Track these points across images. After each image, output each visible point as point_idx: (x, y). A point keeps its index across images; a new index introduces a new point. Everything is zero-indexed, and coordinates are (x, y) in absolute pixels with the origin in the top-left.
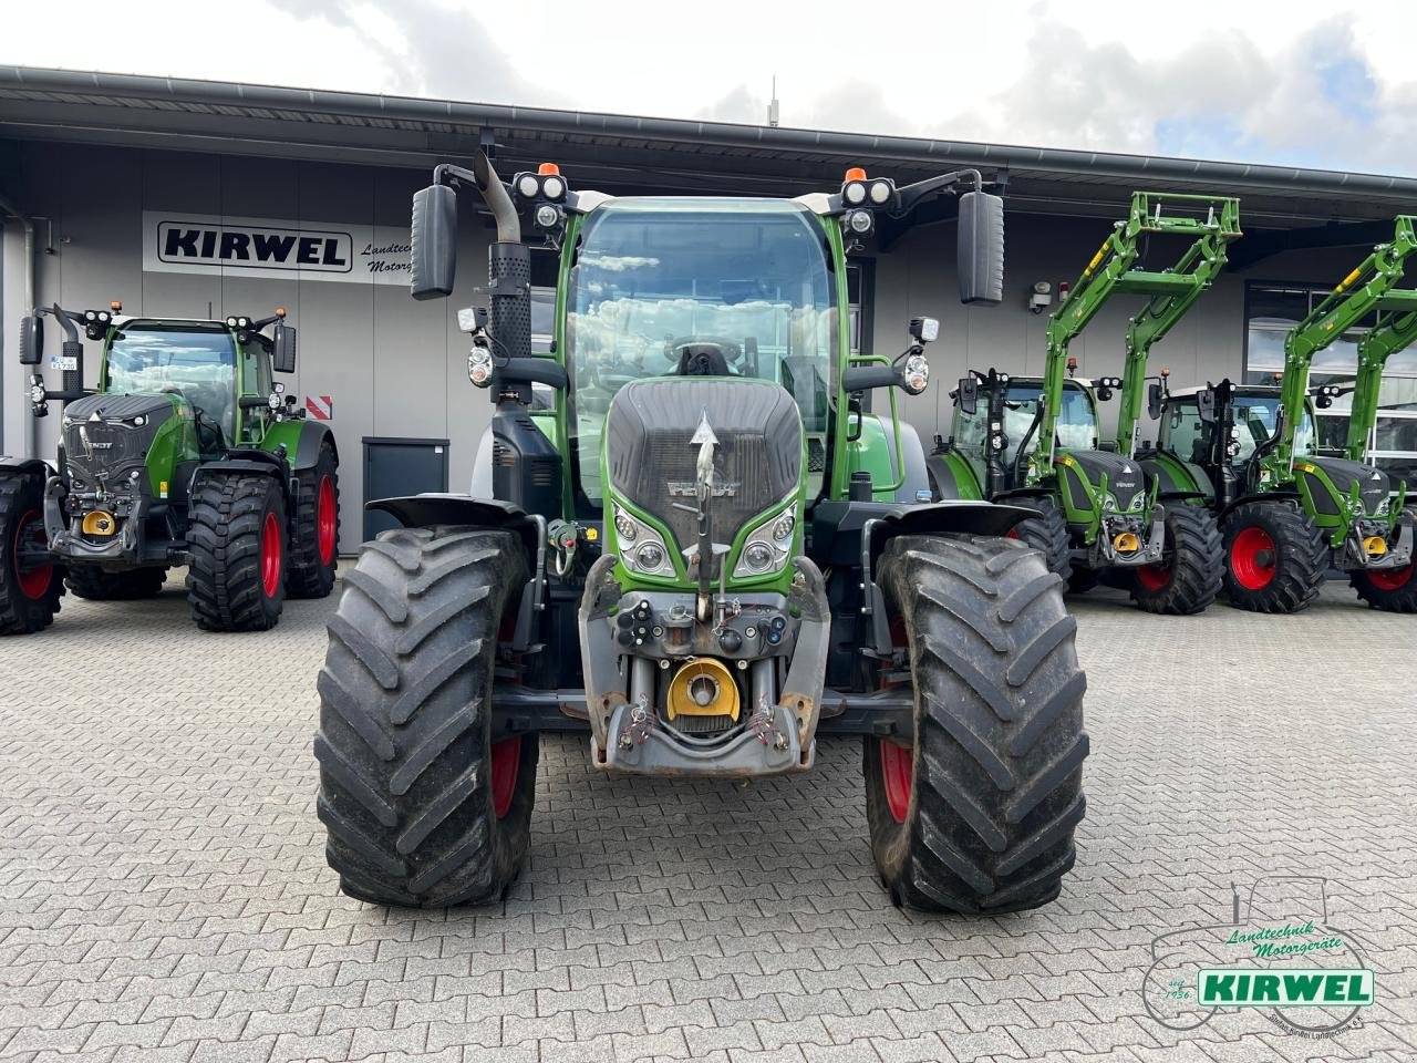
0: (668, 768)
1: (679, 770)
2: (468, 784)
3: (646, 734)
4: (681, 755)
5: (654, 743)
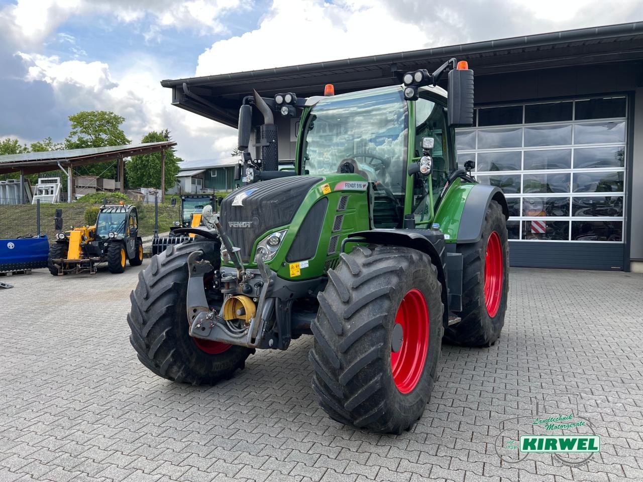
0: (223, 340)
1: (227, 341)
2: (163, 336)
3: (213, 324)
4: (228, 335)
5: (218, 328)
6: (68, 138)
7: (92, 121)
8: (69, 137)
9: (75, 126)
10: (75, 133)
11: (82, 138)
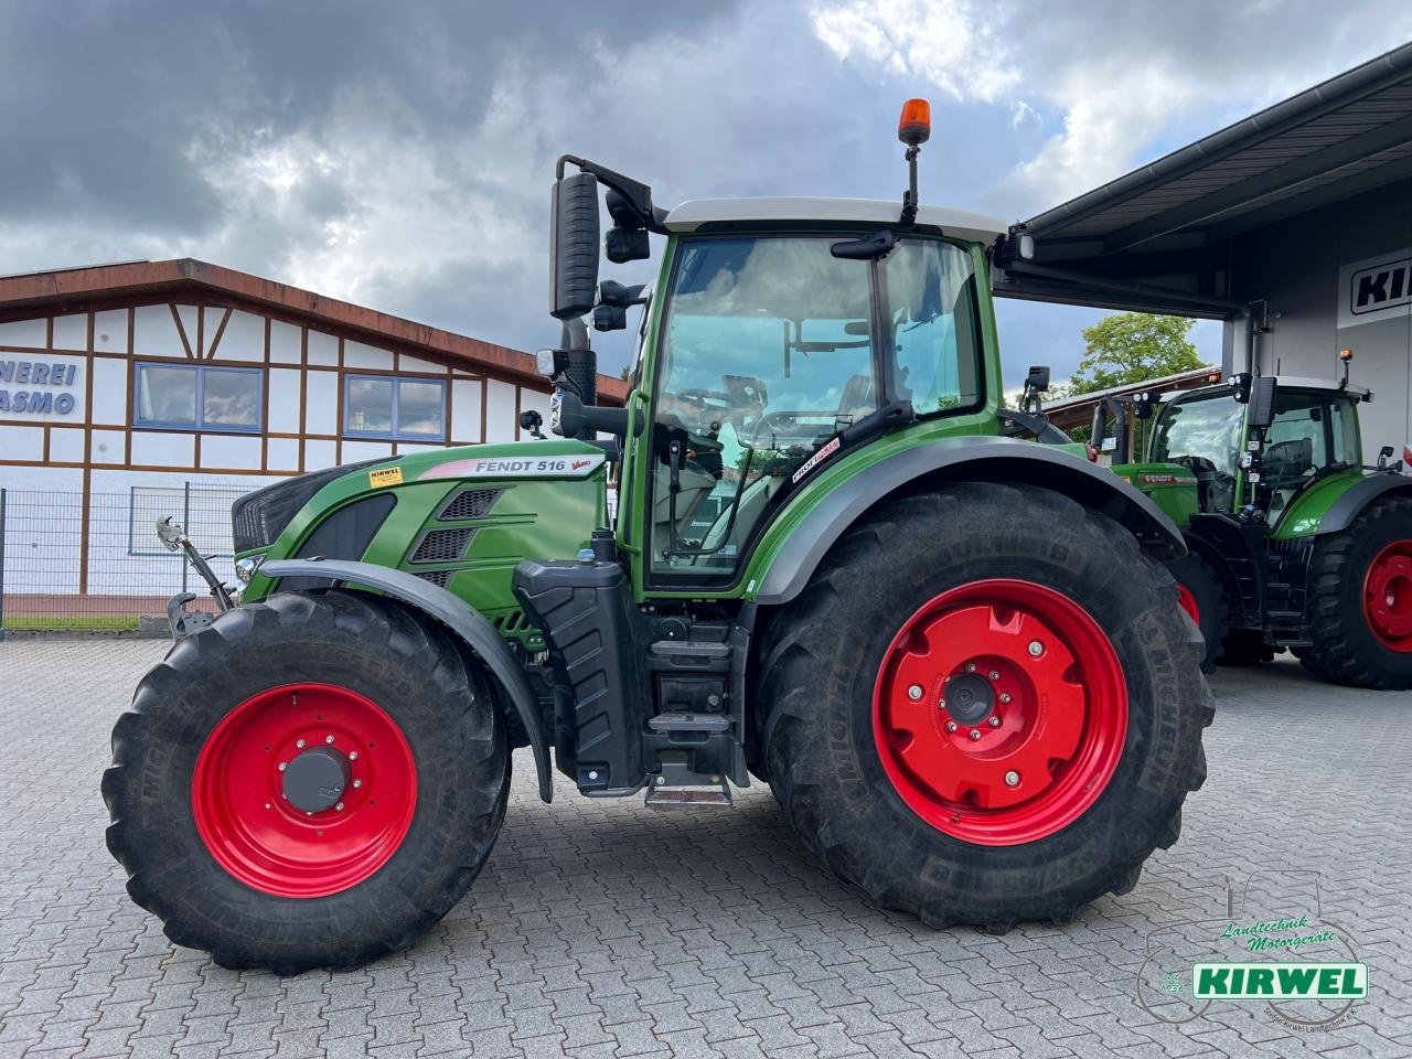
6: (1076, 376)
7: (1123, 334)
8: (1079, 372)
9: (1091, 350)
10: (1088, 364)
11: (1103, 372)
